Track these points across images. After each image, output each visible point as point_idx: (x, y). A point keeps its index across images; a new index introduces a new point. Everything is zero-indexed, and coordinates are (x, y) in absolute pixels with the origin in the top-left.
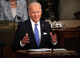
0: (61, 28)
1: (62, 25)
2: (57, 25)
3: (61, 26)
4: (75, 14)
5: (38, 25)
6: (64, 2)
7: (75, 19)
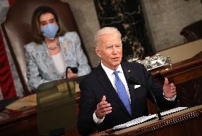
0: (164, 68)
1: (163, 61)
2: (154, 64)
3: (162, 63)
4: (182, 33)
5: (119, 72)
6: (154, 15)
7: (185, 43)
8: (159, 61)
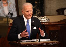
0: (46, 22)
2: (43, 20)
3: (46, 20)
4: (57, 11)
6: (48, 1)
7: (57, 15)
8: (45, 19)
